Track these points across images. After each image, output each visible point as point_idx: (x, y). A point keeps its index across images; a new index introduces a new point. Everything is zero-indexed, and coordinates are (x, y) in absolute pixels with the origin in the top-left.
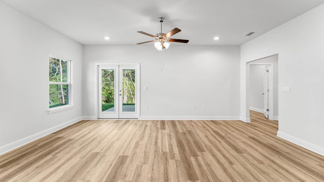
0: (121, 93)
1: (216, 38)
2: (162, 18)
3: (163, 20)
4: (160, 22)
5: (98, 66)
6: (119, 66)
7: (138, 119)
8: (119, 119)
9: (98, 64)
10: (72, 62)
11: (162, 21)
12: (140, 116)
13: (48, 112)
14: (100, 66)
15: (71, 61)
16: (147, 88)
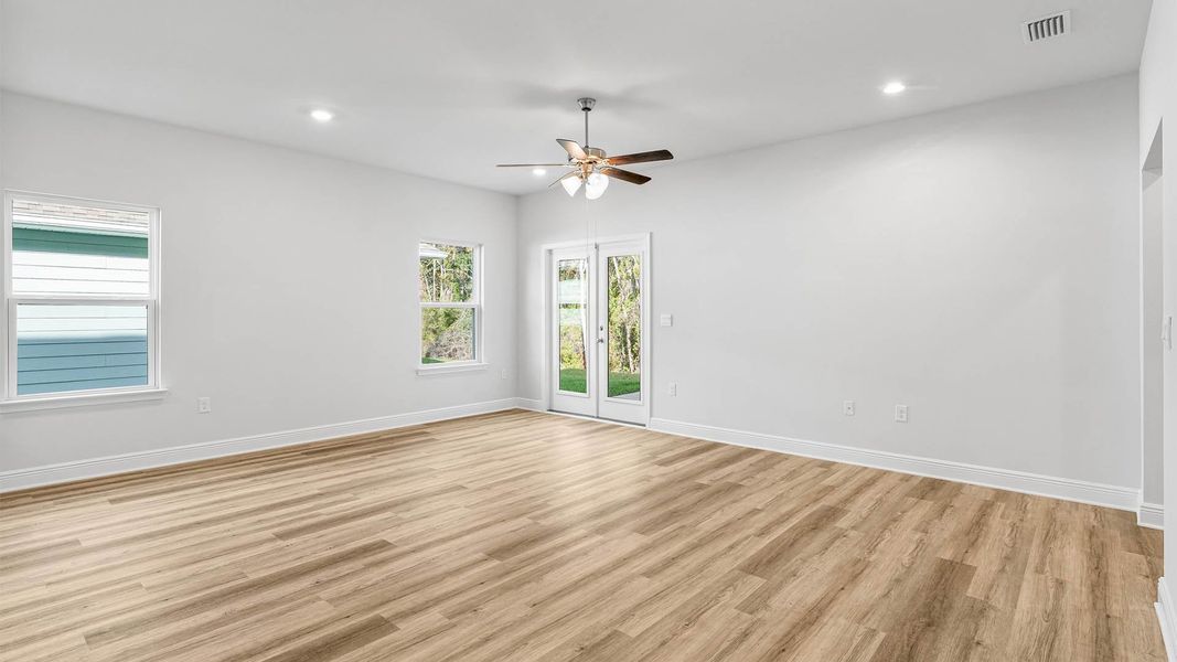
0: (603, 335)
1: (894, 88)
2: (585, 101)
3: (588, 106)
4: (583, 109)
5: (550, 251)
6: (597, 247)
7: (644, 425)
8: (598, 417)
9: (550, 247)
10: (483, 248)
11: (589, 110)
12: (651, 416)
13: (417, 372)
14: (554, 252)
15: (480, 246)
16: (672, 318)
